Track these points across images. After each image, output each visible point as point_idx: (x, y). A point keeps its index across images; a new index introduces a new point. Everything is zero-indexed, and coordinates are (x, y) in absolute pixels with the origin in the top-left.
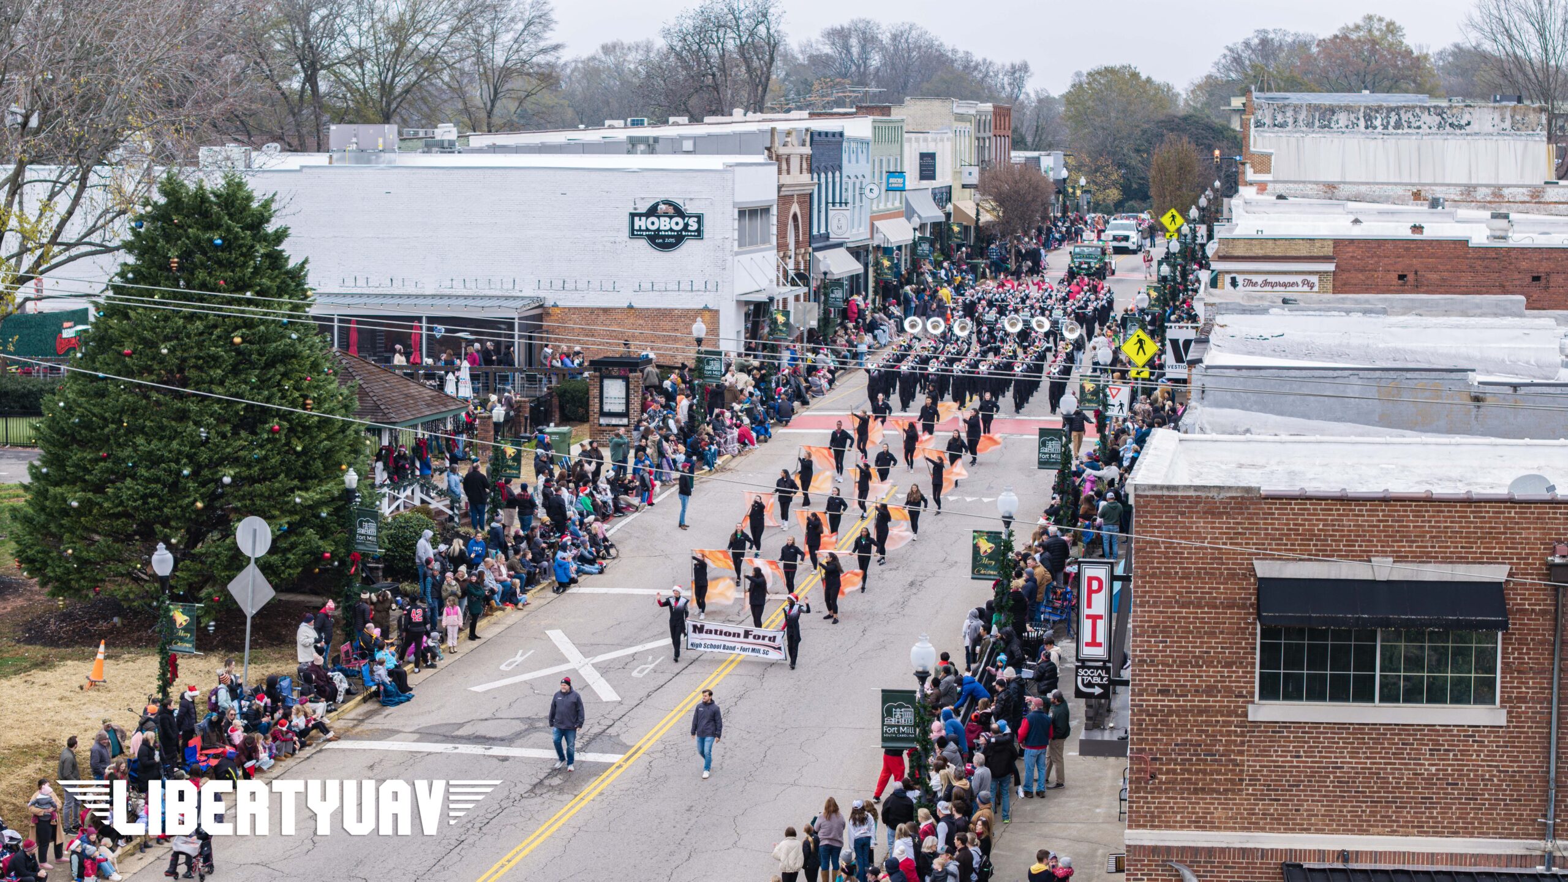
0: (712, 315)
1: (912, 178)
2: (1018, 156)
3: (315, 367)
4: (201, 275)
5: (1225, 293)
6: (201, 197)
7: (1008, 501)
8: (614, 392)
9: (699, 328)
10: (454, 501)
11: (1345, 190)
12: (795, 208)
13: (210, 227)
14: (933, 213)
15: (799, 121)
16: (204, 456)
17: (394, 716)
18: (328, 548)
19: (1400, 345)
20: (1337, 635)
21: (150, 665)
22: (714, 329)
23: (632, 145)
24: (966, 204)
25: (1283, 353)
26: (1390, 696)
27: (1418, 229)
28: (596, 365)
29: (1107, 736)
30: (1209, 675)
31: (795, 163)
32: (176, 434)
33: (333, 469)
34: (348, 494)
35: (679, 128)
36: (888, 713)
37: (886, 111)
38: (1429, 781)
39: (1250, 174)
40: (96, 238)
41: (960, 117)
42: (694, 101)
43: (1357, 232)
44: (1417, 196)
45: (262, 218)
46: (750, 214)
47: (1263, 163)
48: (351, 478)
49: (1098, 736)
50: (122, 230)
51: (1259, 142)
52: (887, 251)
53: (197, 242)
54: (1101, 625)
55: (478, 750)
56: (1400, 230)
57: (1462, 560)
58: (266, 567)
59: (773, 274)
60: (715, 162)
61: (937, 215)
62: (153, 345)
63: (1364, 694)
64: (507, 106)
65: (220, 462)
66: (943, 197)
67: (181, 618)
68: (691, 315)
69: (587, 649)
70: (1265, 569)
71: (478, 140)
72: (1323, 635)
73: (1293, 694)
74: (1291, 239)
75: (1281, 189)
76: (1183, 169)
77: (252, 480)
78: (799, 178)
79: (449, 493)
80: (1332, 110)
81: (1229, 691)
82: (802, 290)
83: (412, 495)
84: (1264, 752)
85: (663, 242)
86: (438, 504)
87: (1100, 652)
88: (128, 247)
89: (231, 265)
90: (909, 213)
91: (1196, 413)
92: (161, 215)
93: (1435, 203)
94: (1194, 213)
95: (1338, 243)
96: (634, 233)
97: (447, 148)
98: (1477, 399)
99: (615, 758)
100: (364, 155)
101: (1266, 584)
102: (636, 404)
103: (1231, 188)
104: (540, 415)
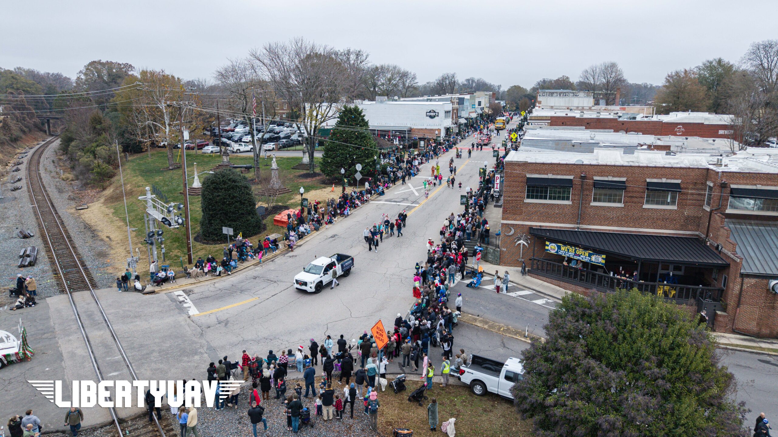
0: (439, 130)
1: (477, 106)
2: (497, 102)
3: (370, 138)
4: (350, 123)
5: (530, 126)
6: (350, 109)
7: (486, 163)
8: (422, 143)
9: (437, 132)
10: (394, 161)
11: (554, 107)
12: (455, 111)
13: (352, 114)
14: (480, 112)
15: (458, 96)
16: (351, 153)
17: (382, 197)
18: (371, 169)
19: (560, 135)
20: (541, 188)
21: (340, 189)
22: (440, 133)
23: (427, 100)
24: (486, 110)
25: (539, 137)
26: (550, 198)
27: (567, 114)
28: (419, 138)
29: (499, 204)
30: (517, 194)
31: (455, 103)
32: (346, 150)
33: (373, 156)
34: (375, 160)
35: (437, 97)
36: (462, 199)
37: (473, 94)
38: (557, 214)
39: (537, 105)
40: (334, 116)
41: (486, 95)
42: (441, 92)
43: (555, 115)
44: (568, 108)
45: (361, 112)
46: (447, 112)
47: (540, 103)
48: (375, 158)
49: (497, 204)
50: (337, 115)
51: (539, 99)
52: (472, 119)
53: (350, 117)
54: (498, 185)
55: (395, 203)
56: (563, 115)
57: (565, 175)
58: (361, 172)
59: (451, 123)
60: (441, 103)
61: (481, 112)
62: (342, 135)
63: (545, 198)
64: (408, 93)
65: (354, 154)
66: (482, 109)
67: (346, 181)
68: (436, 130)
69: (414, 187)
70: (528, 176)
71: (402, 99)
72: (538, 188)
73: (532, 198)
74: (543, 117)
75: (543, 107)
76: (526, 104)
77: (359, 158)
78: (456, 106)
79: (393, 160)
80: (553, 93)
81: (521, 197)
82: (456, 126)
83: (387, 160)
84: (527, 208)
85: (431, 117)
86: (391, 162)
87: (498, 190)
88: (338, 117)
89: (356, 121)
90: (476, 112)
91: (521, 148)
92: (344, 112)
93: (571, 110)
94: (527, 112)
95: (551, 117)
96: (427, 116)
97: (396, 100)
98: (573, 146)
99: (417, 205)
100: (382, 102)
101: (529, 179)
102: (426, 145)
103: (534, 107)
104: (410, 147)
